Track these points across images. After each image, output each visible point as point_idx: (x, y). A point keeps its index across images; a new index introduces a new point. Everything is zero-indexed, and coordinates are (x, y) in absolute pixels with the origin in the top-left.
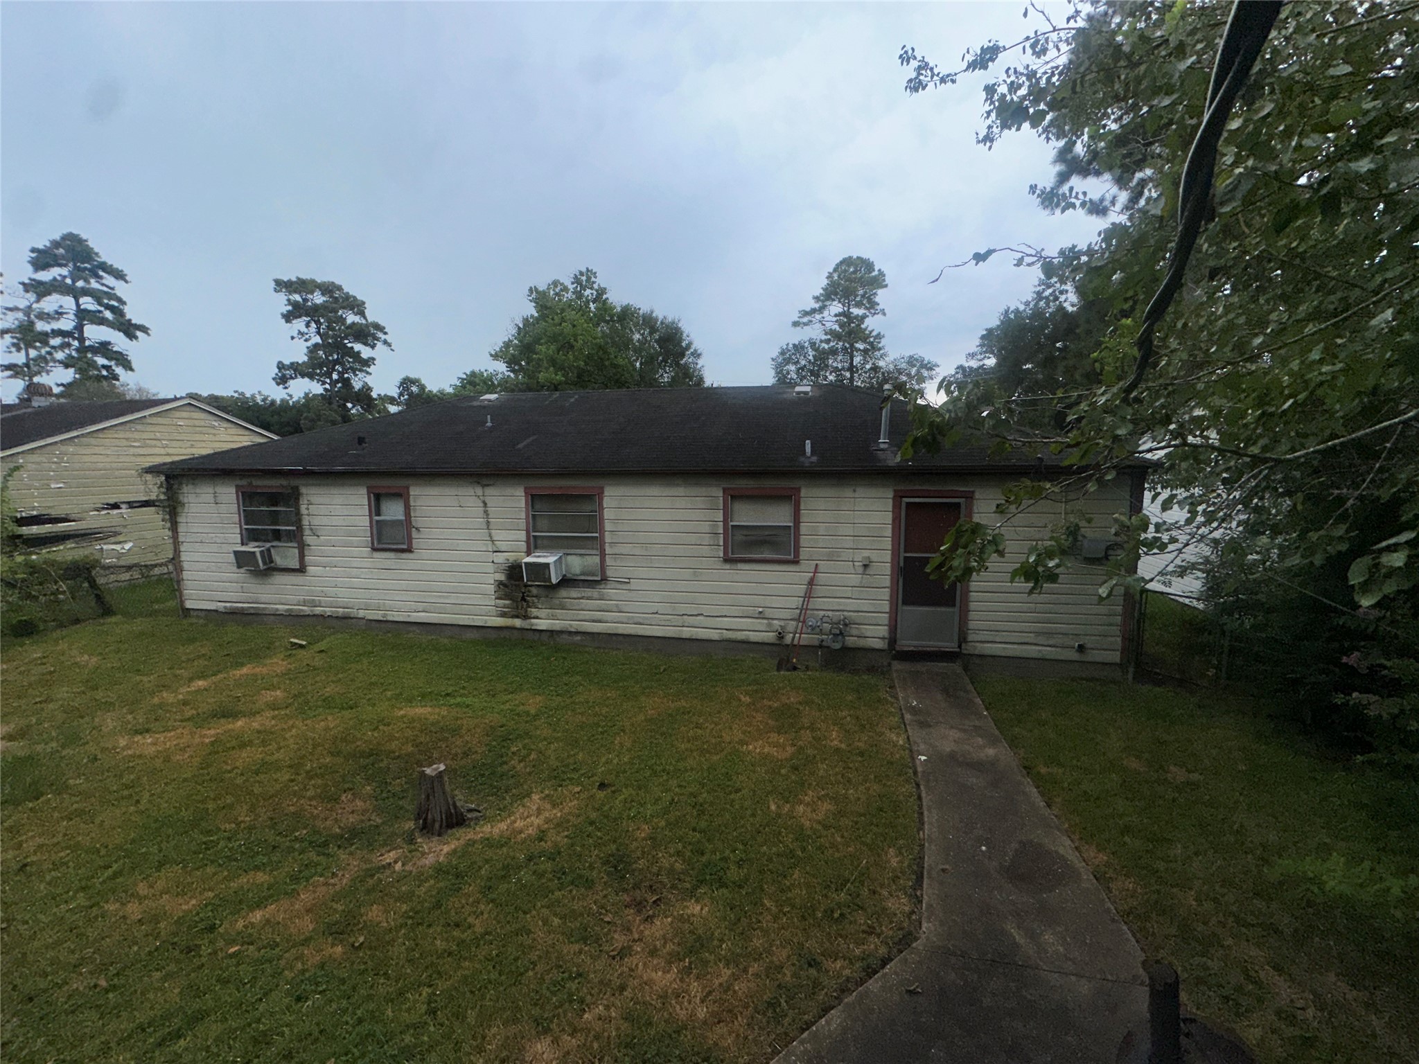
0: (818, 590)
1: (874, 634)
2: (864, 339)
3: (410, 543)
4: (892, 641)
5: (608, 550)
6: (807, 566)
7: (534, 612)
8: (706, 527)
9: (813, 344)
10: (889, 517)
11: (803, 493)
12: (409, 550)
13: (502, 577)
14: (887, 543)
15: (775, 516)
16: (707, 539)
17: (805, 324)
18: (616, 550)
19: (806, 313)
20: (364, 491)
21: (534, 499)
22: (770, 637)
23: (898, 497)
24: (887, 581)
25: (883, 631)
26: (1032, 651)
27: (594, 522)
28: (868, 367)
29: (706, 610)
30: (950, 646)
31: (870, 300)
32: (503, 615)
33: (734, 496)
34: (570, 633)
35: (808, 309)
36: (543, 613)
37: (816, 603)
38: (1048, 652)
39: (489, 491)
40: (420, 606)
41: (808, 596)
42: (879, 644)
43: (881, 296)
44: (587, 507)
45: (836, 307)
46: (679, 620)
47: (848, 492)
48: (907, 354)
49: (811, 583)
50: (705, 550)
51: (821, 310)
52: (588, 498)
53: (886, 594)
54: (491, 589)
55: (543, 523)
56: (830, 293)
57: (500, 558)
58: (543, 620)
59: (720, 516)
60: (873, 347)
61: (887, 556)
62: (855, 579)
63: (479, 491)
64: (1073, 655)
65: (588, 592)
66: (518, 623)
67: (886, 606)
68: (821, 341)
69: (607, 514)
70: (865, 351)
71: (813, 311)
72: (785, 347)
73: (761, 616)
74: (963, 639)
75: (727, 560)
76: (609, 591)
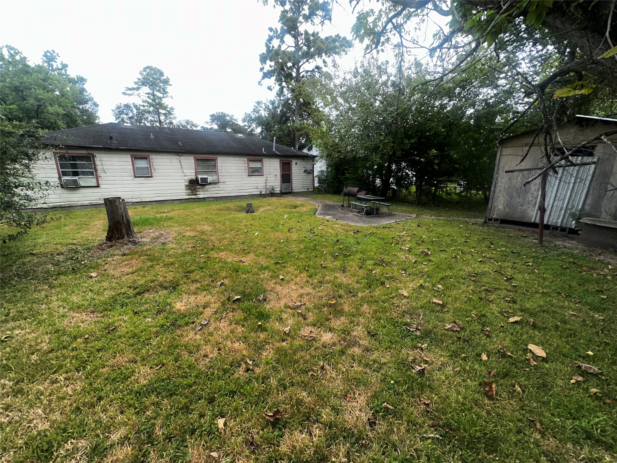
0: (268, 181)
1: (278, 190)
2: (165, 108)
3: (151, 174)
4: (281, 191)
5: (219, 174)
6: (265, 176)
7: (198, 193)
8: (244, 168)
9: (136, 106)
10: (279, 165)
11: (264, 160)
12: (152, 177)
13: (187, 184)
14: (279, 171)
15: (257, 165)
16: (244, 171)
17: (129, 95)
18: (222, 174)
19: (130, 89)
20: (130, 156)
21: (197, 160)
22: (259, 193)
23: (280, 161)
24: (279, 179)
25: (279, 189)
26: (302, 190)
27: (215, 166)
28: (167, 121)
29: (245, 188)
30: (290, 191)
31: (164, 90)
32: (189, 195)
33: (250, 161)
34: (209, 198)
35: (130, 87)
36: (201, 193)
37: (268, 184)
38: (304, 190)
39: (181, 157)
40: (157, 195)
41: (266, 183)
42: (279, 192)
43: (169, 89)
44: (213, 163)
45: (146, 89)
46: (238, 191)
47: (272, 160)
48: (186, 119)
49: (266, 180)
50: (244, 174)
51: (138, 89)
52: (214, 160)
53: (279, 181)
54: (184, 187)
55: (200, 167)
56: (144, 82)
57: (186, 178)
58: (201, 194)
59: (247, 165)
60: (169, 113)
61: (279, 173)
62: (274, 179)
63: (178, 157)
64: (307, 190)
65: (214, 186)
66: (193, 197)
67: (279, 184)
68: (140, 105)
69: (219, 165)
70: (165, 114)
71: (134, 89)
72: (119, 105)
73: (257, 188)
74: (292, 189)
75: (249, 176)
76: (220, 185)
